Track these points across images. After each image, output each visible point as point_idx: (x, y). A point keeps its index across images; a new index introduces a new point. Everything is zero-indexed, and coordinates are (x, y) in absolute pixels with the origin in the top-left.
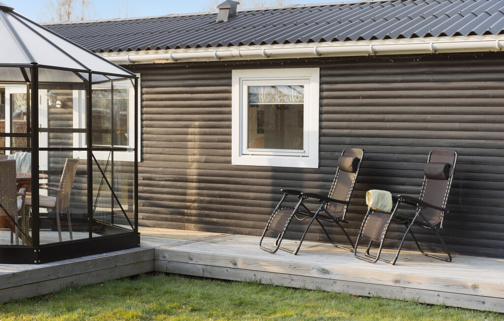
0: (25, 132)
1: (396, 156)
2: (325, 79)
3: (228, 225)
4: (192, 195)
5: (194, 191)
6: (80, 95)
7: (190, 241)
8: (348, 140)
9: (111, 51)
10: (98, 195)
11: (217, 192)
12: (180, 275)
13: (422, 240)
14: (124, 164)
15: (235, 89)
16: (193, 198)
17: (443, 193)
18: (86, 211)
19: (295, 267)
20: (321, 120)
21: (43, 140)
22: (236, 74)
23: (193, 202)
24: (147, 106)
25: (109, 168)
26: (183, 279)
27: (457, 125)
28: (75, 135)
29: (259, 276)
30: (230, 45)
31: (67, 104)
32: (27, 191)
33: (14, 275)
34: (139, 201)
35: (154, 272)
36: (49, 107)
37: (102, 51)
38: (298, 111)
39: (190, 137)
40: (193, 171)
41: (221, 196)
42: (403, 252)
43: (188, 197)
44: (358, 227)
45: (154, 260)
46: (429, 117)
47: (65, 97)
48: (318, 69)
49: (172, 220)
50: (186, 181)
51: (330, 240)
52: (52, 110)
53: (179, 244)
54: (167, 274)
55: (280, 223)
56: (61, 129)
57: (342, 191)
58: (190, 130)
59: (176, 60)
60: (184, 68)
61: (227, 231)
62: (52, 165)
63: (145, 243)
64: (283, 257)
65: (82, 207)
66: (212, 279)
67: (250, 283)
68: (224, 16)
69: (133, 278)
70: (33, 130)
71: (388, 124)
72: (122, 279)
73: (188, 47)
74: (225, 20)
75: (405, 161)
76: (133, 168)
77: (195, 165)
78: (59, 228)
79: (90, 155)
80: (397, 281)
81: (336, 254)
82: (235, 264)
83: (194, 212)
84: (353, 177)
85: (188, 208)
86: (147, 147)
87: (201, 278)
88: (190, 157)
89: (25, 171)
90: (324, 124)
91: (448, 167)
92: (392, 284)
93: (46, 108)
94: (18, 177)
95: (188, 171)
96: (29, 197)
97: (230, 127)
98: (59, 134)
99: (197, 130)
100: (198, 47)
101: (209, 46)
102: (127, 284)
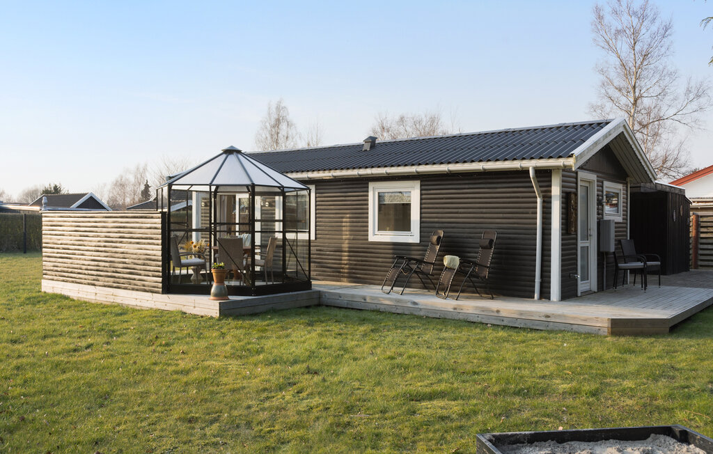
0: (247, 221)
1: (465, 235)
2: (423, 187)
3: (367, 279)
4: (345, 260)
5: (346, 258)
6: (279, 198)
7: (341, 287)
8: (437, 225)
9: (292, 172)
10: (289, 261)
11: (360, 258)
12: (334, 307)
13: (480, 287)
14: (303, 241)
15: (370, 194)
16: (346, 262)
17: (488, 258)
18: (281, 270)
19: (399, 301)
20: (421, 213)
21: (258, 226)
22: (371, 185)
23: (346, 264)
24: (319, 205)
25: (295, 243)
26: (335, 309)
27: (501, 215)
28: (277, 224)
29: (378, 307)
30: (366, 168)
31: (272, 204)
32: (248, 256)
33: (242, 300)
34: (312, 264)
35: (319, 305)
36: (262, 206)
37: (287, 172)
38: (407, 207)
39: (344, 224)
40: (345, 246)
41: (362, 261)
42: (461, 294)
43: (343, 262)
44: (438, 279)
45: (320, 298)
46: (484, 210)
47: (271, 200)
48: (419, 182)
49: (333, 276)
50: (342, 251)
51: (425, 288)
52: (263, 208)
53: (334, 289)
54: (327, 306)
55: (393, 276)
56: (268, 220)
57: (431, 257)
58: (344, 220)
59: (335, 177)
60: (340, 181)
61: (365, 283)
62: (263, 242)
63: (315, 288)
64: (394, 296)
65: (279, 268)
66: (352, 309)
67: (373, 311)
68: (367, 147)
69: (307, 307)
70: (252, 220)
71: (461, 215)
72: (301, 308)
73: (342, 169)
74: (368, 150)
75: (470, 238)
76: (308, 244)
77: (347, 241)
78: (266, 280)
79: (284, 236)
80: (455, 309)
81: (426, 295)
82: (365, 300)
83: (346, 271)
84: (438, 247)
85: (343, 268)
86: (319, 230)
87: (346, 308)
88: (344, 237)
89: (247, 245)
90: (423, 215)
91: (491, 241)
92: (452, 310)
93: (260, 207)
94: (244, 248)
95: (343, 245)
96: (250, 260)
97: (367, 218)
98: (269, 223)
99: (348, 220)
100: (348, 169)
101: (354, 168)
102: (303, 310)
